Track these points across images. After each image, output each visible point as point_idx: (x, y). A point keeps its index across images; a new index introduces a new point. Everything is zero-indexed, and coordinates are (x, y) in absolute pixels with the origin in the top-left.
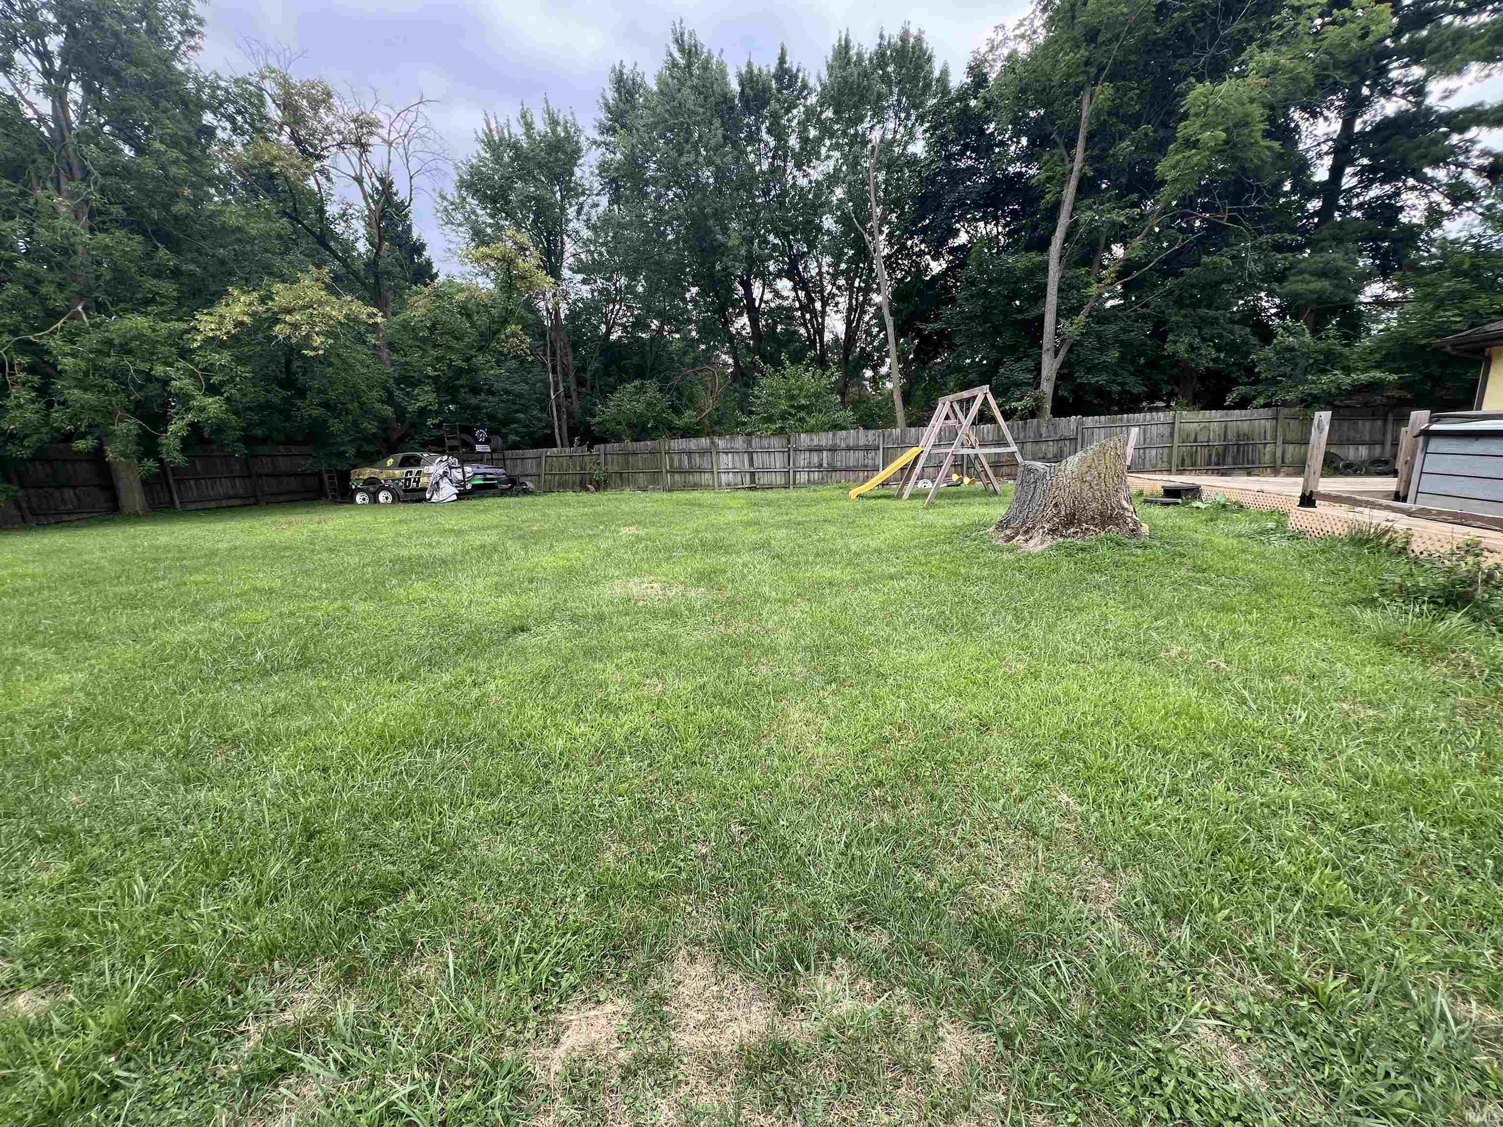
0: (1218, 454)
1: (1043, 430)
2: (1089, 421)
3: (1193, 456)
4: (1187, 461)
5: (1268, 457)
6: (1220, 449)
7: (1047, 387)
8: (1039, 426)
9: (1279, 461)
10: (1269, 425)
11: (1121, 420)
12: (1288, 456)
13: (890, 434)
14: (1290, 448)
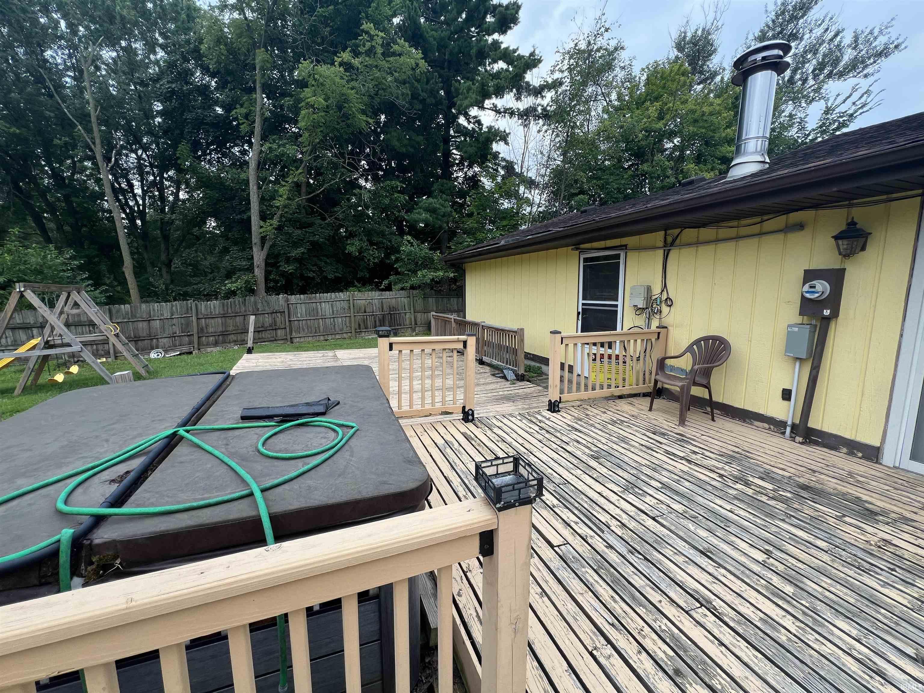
0: (380, 320)
1: (259, 306)
2: (293, 299)
3: (365, 321)
4: (362, 326)
5: (408, 322)
6: (381, 317)
7: (259, 273)
8: (255, 303)
9: (413, 323)
10: (406, 300)
11: (315, 298)
12: (419, 320)
13: (118, 311)
14: (419, 315)
